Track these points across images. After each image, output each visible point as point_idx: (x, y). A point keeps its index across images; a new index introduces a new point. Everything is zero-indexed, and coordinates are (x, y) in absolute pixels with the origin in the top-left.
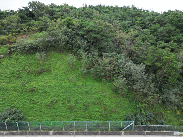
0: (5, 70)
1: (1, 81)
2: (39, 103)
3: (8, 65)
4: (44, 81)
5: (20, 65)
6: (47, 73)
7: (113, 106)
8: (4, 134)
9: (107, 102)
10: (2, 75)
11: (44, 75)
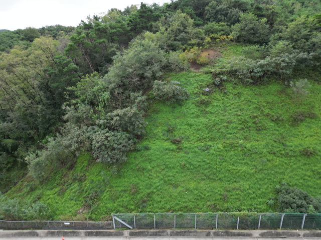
0: (225, 115)
1: (230, 135)
3: (227, 107)
4: (315, 136)
5: (250, 106)
6: (313, 120)
8: (299, 235)
10: (225, 124)
11: (309, 125)
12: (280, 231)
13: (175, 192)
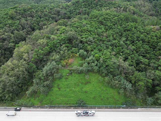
0: (71, 82)
1: (71, 87)
2: (90, 97)
3: (72, 79)
5: (77, 79)
7: (118, 99)
9: (116, 97)
11: (89, 85)
12: (77, 108)
13: (58, 100)
